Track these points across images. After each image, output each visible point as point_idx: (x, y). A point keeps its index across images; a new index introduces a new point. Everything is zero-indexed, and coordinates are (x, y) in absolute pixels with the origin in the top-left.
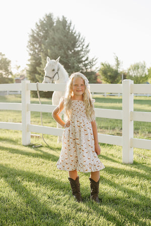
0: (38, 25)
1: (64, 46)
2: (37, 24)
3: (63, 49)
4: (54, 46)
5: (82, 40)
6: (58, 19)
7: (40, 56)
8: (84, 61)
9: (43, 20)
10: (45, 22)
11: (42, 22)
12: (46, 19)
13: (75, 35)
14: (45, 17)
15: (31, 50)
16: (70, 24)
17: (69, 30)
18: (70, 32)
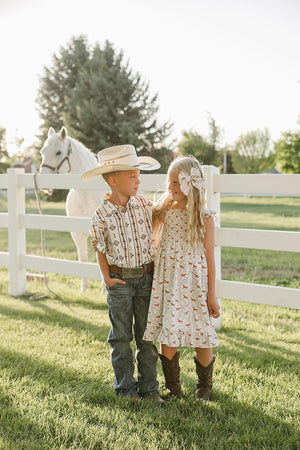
0: (57, 59)
1: (108, 99)
2: (55, 56)
3: (107, 104)
4: (89, 99)
5: (144, 88)
6: (98, 46)
7: (61, 118)
8: (148, 129)
9: (67, 48)
10: (70, 52)
11: (65, 53)
12: (73, 47)
13: (130, 78)
14: (71, 42)
15: (44, 107)
16: (121, 56)
17: (119, 68)
18: (121, 71)
